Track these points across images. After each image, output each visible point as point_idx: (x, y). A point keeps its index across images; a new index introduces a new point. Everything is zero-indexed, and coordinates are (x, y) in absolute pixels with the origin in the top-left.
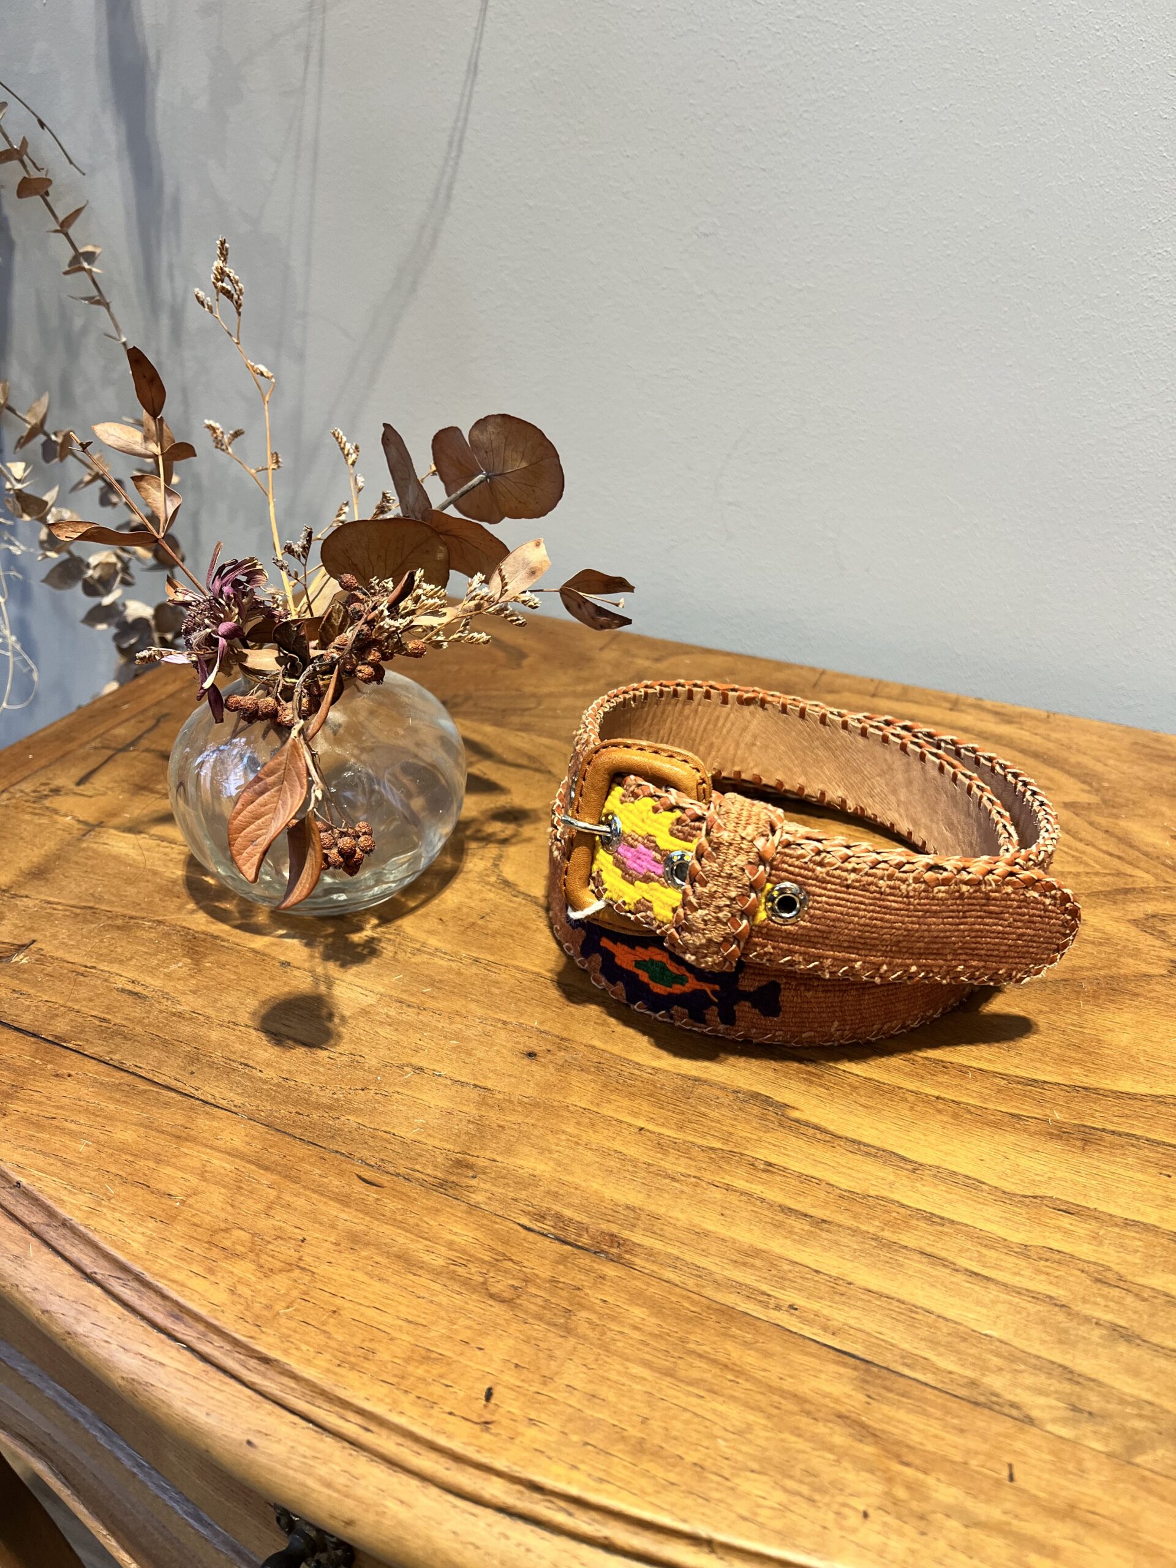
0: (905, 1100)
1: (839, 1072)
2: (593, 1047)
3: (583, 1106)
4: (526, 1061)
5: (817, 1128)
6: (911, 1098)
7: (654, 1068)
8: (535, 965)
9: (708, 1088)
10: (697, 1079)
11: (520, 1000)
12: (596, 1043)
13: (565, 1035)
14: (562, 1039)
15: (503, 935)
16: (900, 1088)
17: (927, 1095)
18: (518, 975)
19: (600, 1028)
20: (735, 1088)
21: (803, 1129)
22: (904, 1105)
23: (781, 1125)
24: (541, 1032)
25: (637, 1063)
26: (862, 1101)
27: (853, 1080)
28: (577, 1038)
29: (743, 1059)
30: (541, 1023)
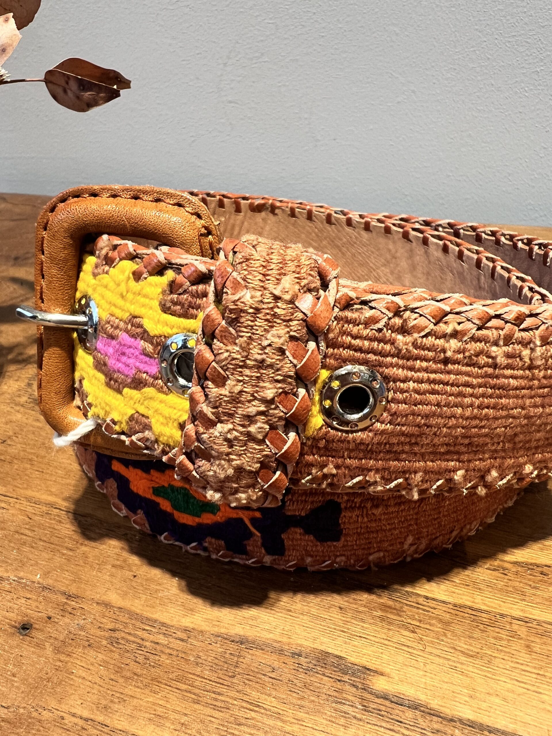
0: (514, 635)
1: (421, 600)
2: (107, 605)
3: (86, 714)
4: (17, 639)
5: (415, 706)
6: (523, 631)
7: (186, 630)
8: (52, 494)
9: (259, 653)
10: (242, 641)
11: (24, 543)
12: (114, 598)
13: (73, 590)
14: (69, 597)
15: (22, 460)
16: (502, 615)
17: (539, 623)
18: (29, 509)
19: (119, 573)
20: (293, 650)
21: (397, 711)
22: (517, 645)
23: (366, 709)
24: (44, 588)
25: (163, 624)
26: (462, 645)
27: (440, 611)
28: (88, 594)
29: (299, 597)
30: (46, 574)
